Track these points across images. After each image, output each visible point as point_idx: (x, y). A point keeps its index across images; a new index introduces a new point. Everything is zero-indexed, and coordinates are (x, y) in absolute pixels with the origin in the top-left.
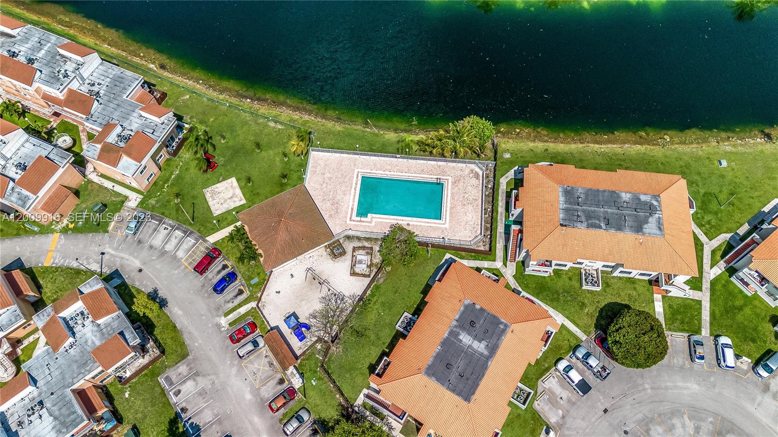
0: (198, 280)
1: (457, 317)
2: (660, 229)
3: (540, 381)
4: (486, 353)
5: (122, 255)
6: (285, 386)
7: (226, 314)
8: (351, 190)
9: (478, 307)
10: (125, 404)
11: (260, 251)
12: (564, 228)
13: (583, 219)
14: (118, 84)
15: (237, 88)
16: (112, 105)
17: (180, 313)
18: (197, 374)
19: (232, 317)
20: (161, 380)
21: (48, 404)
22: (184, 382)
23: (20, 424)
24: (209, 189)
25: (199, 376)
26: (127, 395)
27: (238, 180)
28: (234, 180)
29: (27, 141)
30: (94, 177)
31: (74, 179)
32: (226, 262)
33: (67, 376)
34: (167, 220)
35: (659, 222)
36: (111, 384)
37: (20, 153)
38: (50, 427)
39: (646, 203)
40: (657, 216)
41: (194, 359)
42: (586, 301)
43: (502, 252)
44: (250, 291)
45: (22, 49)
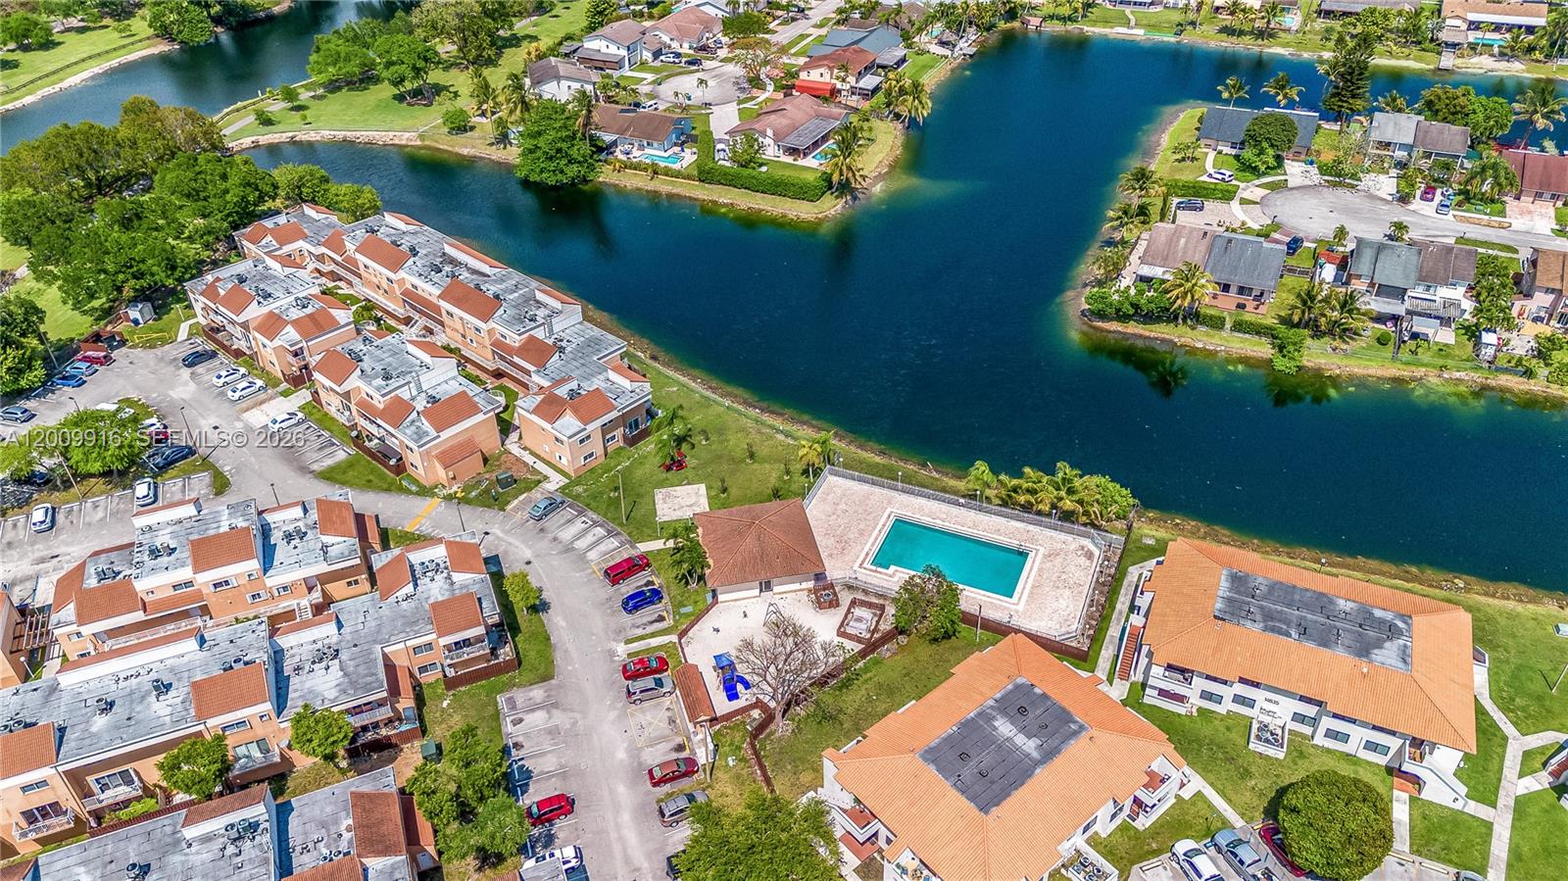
0: (606, 590)
1: (998, 696)
2: (1405, 661)
3: (1136, 868)
4: (1035, 755)
5: (511, 540)
6: (685, 754)
7: (628, 642)
8: (872, 531)
9: (1037, 691)
10: (438, 715)
11: (710, 561)
12: (1220, 622)
13: (1258, 617)
14: (592, 344)
15: (746, 396)
16: (575, 363)
17: (563, 623)
18: (555, 705)
19: (636, 646)
20: (501, 699)
21: (344, 656)
22: (533, 710)
23: (298, 669)
24: (663, 490)
25: (557, 708)
26: (445, 704)
27: (708, 488)
28: (703, 487)
29: (454, 378)
30: (515, 449)
31: (489, 440)
32: (654, 578)
33: (384, 631)
34: (590, 513)
35: (1404, 652)
36: (430, 685)
37: (439, 389)
38: (335, 683)
39: (1382, 621)
40: (1401, 642)
41: (559, 686)
42: (1253, 769)
43: (1109, 663)
44: (675, 621)
45: (492, 288)
